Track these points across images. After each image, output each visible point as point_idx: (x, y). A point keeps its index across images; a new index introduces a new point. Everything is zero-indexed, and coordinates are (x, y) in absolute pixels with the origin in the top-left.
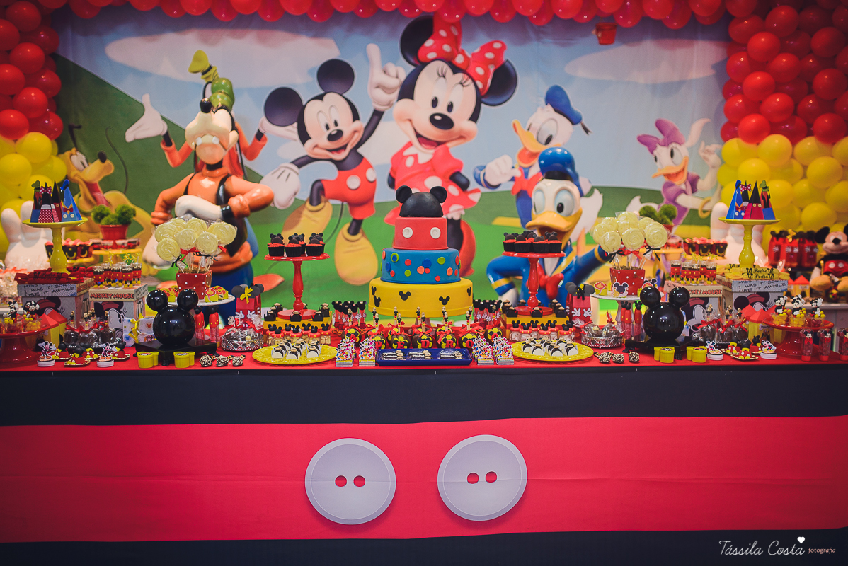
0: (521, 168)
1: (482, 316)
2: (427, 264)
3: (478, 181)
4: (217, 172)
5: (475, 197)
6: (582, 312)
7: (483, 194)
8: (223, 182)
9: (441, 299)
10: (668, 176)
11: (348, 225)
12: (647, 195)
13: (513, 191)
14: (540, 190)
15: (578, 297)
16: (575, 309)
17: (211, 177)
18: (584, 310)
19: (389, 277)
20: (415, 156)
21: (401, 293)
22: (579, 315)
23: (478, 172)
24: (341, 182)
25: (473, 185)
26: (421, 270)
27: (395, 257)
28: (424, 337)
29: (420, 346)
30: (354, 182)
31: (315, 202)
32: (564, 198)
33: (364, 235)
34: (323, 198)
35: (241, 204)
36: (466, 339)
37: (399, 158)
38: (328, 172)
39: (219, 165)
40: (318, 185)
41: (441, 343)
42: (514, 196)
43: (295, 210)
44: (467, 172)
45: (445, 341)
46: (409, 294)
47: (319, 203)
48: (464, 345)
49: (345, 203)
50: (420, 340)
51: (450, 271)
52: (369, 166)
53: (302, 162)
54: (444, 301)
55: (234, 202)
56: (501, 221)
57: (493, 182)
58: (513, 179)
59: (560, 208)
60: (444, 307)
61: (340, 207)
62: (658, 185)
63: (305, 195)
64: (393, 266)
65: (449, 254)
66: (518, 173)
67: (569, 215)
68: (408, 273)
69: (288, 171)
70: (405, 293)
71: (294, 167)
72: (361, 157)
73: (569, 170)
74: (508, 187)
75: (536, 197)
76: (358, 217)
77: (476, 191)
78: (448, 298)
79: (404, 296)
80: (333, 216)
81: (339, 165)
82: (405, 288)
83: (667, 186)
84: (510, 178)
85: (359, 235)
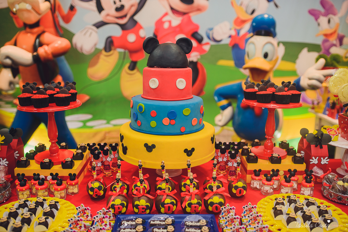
0: (235, 30)
1: (223, 158)
2: (172, 115)
3: (209, 37)
4: (36, 30)
5: (207, 48)
6: (319, 160)
7: (212, 46)
8: (38, 36)
9: (186, 151)
10: (326, 35)
11: (128, 65)
12: (312, 47)
13: (230, 44)
14: (253, 43)
15: (316, 146)
16: (313, 158)
17: (32, 33)
18: (322, 158)
19: (136, 126)
20: (170, 22)
21: (146, 145)
22: (316, 162)
23: (209, 32)
24: (124, 37)
25: (206, 40)
26: (166, 121)
27: (141, 108)
28: (168, 201)
29: (163, 210)
30: (131, 38)
31: (108, 50)
32: (268, 49)
33: (138, 71)
34: (113, 48)
35: (46, 52)
36: (212, 204)
37: (159, 23)
38: (116, 31)
39: (37, 24)
40: (109, 39)
41: (186, 207)
42: (230, 47)
43: (95, 55)
44: (202, 32)
45: (190, 205)
46: (153, 146)
47: (110, 50)
48: (210, 208)
49: (127, 51)
50: (163, 204)
51: (195, 121)
52: (141, 27)
53: (99, 25)
54: (189, 152)
55: (42, 51)
56: (222, 63)
57: (218, 38)
58: (230, 36)
59: (266, 56)
60: (189, 158)
61: (123, 54)
62: (319, 41)
63: (101, 45)
64: (140, 117)
65: (194, 105)
66: (233, 33)
67: (271, 60)
68: (153, 124)
69: (90, 31)
70: (150, 145)
71: (94, 28)
72: (136, 22)
73: (272, 29)
74: (227, 41)
75: (249, 48)
76: (134, 60)
77: (207, 44)
78: (193, 149)
79: (150, 148)
80: (119, 59)
81: (123, 27)
82: (151, 139)
83: (325, 41)
84: (228, 35)
85: (135, 71)
